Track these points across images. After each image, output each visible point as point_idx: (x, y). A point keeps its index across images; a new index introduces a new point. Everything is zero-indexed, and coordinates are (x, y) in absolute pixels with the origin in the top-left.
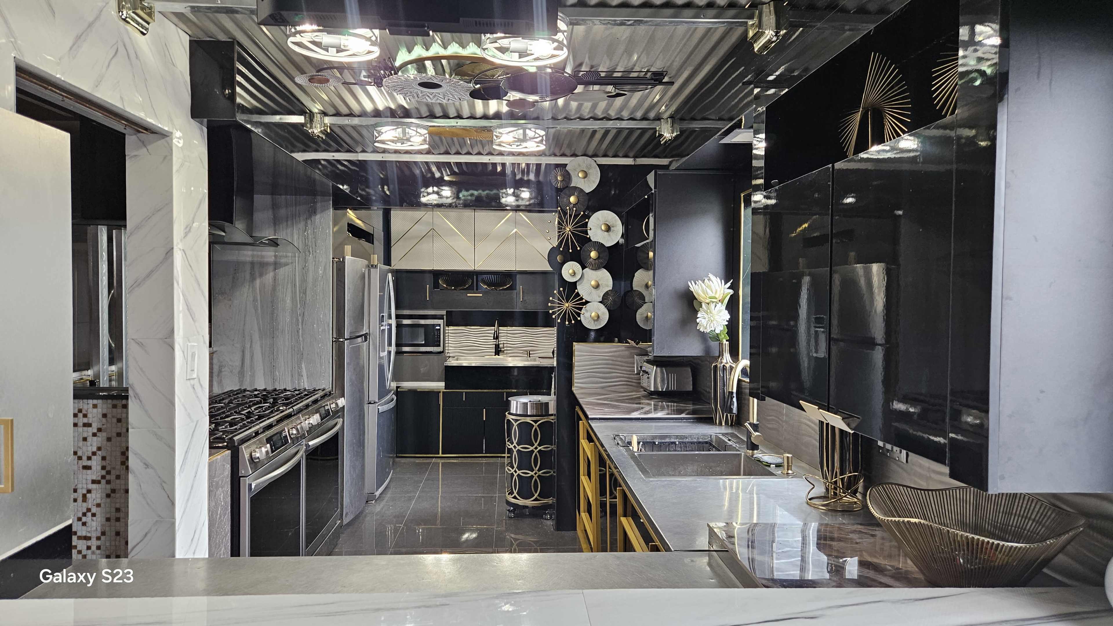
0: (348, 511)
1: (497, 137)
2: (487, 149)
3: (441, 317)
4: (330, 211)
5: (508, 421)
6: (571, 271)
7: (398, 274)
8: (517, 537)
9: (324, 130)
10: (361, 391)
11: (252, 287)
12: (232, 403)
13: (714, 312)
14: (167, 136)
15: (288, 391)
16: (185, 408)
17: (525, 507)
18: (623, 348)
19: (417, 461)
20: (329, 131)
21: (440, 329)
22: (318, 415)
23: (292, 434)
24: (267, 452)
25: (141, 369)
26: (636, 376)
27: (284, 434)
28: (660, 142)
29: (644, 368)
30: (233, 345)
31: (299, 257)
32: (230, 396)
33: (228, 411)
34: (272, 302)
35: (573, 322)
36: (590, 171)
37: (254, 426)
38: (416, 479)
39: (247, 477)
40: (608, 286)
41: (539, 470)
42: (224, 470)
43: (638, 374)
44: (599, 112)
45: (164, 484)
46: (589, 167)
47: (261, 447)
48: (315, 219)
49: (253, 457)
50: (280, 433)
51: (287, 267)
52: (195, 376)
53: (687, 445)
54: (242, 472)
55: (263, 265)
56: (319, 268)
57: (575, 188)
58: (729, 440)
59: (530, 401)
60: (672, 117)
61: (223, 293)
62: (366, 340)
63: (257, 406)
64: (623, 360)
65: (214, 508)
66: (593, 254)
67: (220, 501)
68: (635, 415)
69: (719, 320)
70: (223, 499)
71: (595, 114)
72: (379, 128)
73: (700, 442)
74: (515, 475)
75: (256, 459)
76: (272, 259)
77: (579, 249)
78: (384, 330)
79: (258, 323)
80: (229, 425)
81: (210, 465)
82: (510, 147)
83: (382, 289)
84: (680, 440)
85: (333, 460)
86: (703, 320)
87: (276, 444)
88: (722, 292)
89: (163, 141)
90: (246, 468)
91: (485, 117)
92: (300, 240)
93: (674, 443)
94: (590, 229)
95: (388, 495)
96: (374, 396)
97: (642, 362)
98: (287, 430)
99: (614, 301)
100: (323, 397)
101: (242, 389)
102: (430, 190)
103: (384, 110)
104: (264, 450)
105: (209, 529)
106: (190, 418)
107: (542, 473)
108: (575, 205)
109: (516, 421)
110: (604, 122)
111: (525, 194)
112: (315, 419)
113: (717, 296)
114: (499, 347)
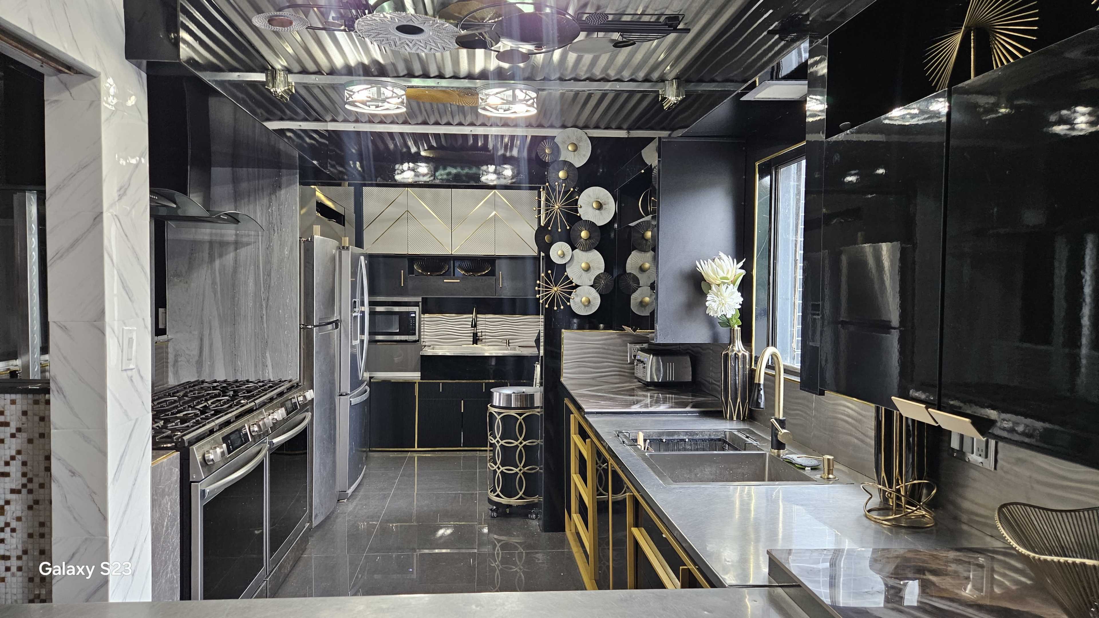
0: (318, 512)
1: (482, 99)
2: (469, 119)
3: (416, 304)
4: (297, 186)
5: (491, 413)
6: (560, 252)
7: (371, 258)
8: (501, 538)
9: (289, 89)
10: (332, 383)
11: (211, 270)
12: (187, 396)
13: (725, 294)
14: (95, 77)
15: (251, 382)
16: (120, 404)
17: (509, 506)
18: (616, 336)
19: (391, 456)
20: (294, 91)
21: (415, 317)
22: (283, 409)
23: (254, 431)
24: (223, 453)
25: (65, 358)
26: (628, 366)
27: (244, 432)
28: (663, 107)
29: (638, 357)
30: (191, 332)
31: (262, 236)
32: (185, 388)
33: (181, 406)
34: (233, 285)
35: (562, 307)
36: (580, 144)
37: (208, 423)
38: (391, 475)
39: (198, 482)
40: (599, 269)
41: (524, 467)
42: (171, 475)
43: (632, 363)
44: (597, 72)
45: (94, 496)
46: (580, 140)
47: (215, 448)
48: (281, 195)
49: (206, 459)
50: (239, 430)
51: (249, 247)
52: (132, 366)
53: (698, 443)
54: (193, 477)
55: (223, 244)
56: (284, 248)
57: (565, 162)
58: (747, 437)
59: (514, 393)
60: (677, 78)
61: (178, 275)
62: (337, 327)
63: (215, 399)
64: (616, 348)
65: (159, 519)
66: (584, 234)
67: (167, 511)
68: (635, 408)
69: (732, 304)
70: (171, 507)
71: (592, 74)
72: (351, 88)
73: (712, 440)
74: (499, 471)
75: (209, 461)
76: (232, 239)
77: (568, 228)
78: (356, 317)
79: (218, 309)
80: (180, 422)
81: (154, 471)
82: (497, 112)
83: (354, 274)
84: (690, 437)
85: (301, 454)
86: (713, 304)
87: (234, 443)
88: (734, 272)
89: (89, 82)
90: (196, 472)
91: (470, 77)
92: (264, 217)
93: (683, 440)
94: (581, 207)
95: (361, 493)
96: (346, 386)
97: (636, 351)
98: (247, 427)
99: (606, 284)
100: (289, 389)
101: (200, 380)
102: (405, 166)
103: (356, 66)
104: (219, 450)
105: (152, 545)
106: (127, 415)
107: (528, 470)
108: (564, 180)
109: (499, 413)
110: (602, 83)
111: (508, 171)
112: (280, 414)
113: (729, 276)
114: (477, 336)
